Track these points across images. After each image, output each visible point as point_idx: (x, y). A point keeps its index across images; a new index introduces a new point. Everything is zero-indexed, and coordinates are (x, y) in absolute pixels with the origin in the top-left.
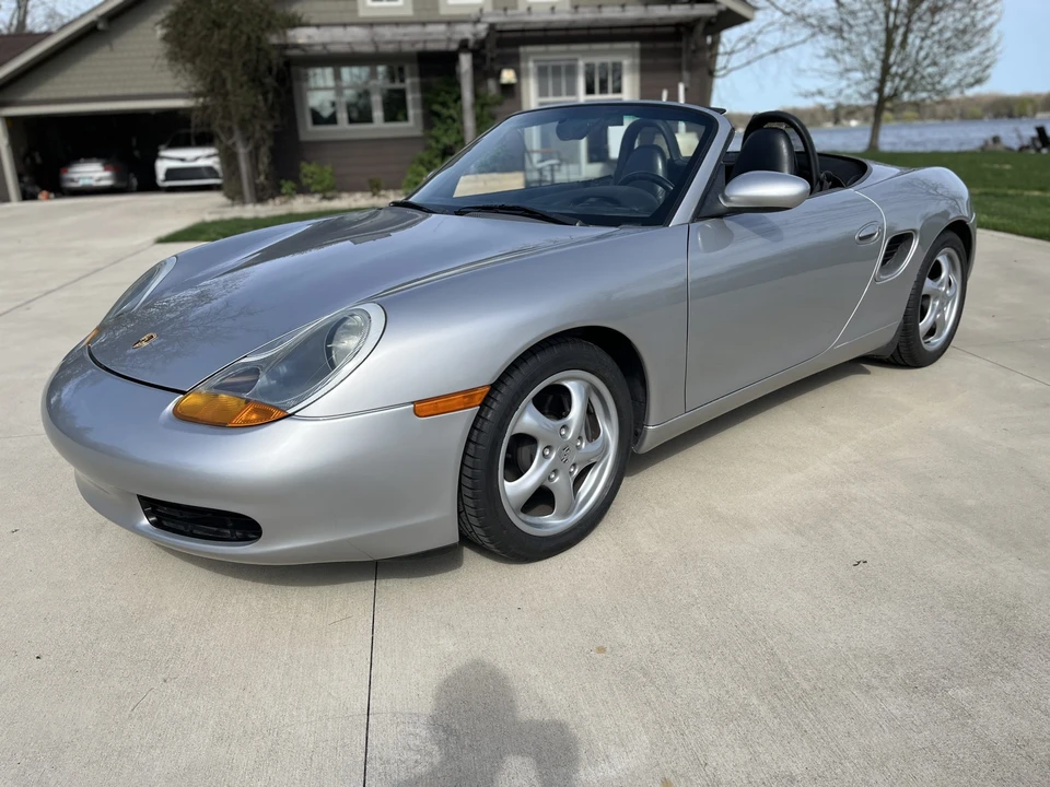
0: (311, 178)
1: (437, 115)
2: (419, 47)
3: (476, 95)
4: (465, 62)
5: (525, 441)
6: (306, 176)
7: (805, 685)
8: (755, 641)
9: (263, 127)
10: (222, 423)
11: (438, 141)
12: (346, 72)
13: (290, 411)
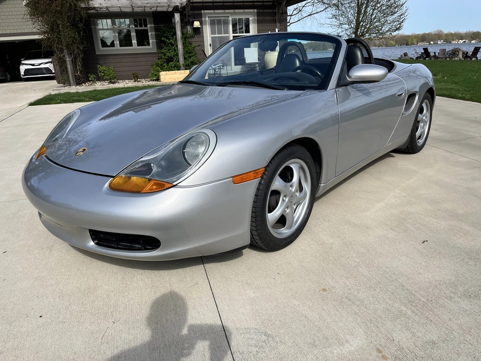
0: (103, 73)
1: (164, 42)
2: (154, 9)
3: (183, 33)
4: (177, 17)
5: (276, 193)
6: (100, 72)
7: (423, 300)
8: (393, 281)
9: (78, 48)
10: (137, 192)
11: (165, 55)
12: (117, 21)
13: (175, 184)
